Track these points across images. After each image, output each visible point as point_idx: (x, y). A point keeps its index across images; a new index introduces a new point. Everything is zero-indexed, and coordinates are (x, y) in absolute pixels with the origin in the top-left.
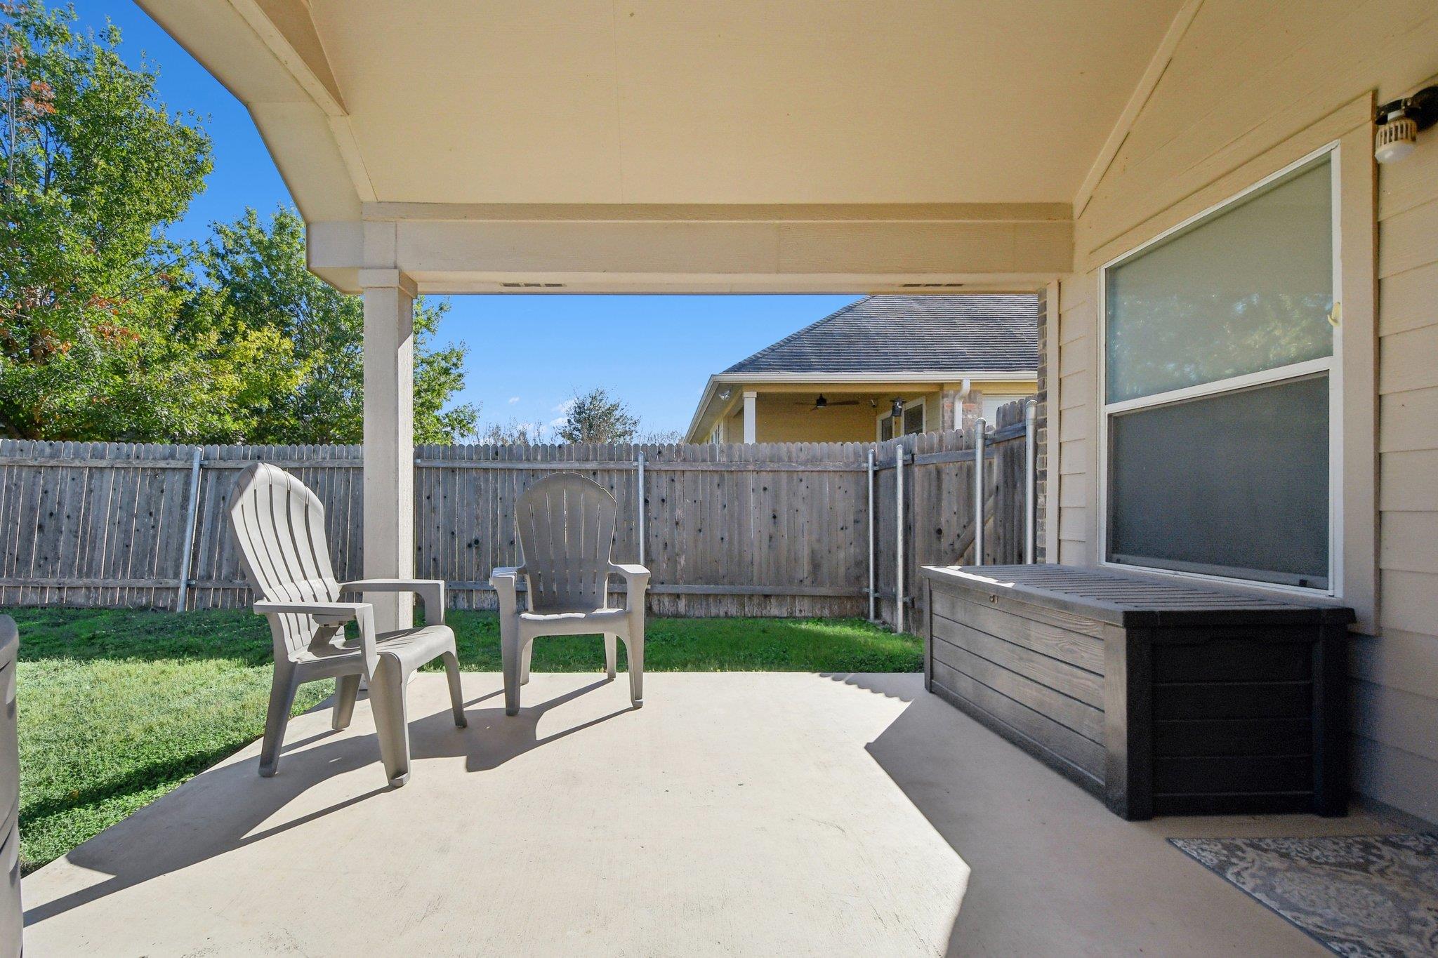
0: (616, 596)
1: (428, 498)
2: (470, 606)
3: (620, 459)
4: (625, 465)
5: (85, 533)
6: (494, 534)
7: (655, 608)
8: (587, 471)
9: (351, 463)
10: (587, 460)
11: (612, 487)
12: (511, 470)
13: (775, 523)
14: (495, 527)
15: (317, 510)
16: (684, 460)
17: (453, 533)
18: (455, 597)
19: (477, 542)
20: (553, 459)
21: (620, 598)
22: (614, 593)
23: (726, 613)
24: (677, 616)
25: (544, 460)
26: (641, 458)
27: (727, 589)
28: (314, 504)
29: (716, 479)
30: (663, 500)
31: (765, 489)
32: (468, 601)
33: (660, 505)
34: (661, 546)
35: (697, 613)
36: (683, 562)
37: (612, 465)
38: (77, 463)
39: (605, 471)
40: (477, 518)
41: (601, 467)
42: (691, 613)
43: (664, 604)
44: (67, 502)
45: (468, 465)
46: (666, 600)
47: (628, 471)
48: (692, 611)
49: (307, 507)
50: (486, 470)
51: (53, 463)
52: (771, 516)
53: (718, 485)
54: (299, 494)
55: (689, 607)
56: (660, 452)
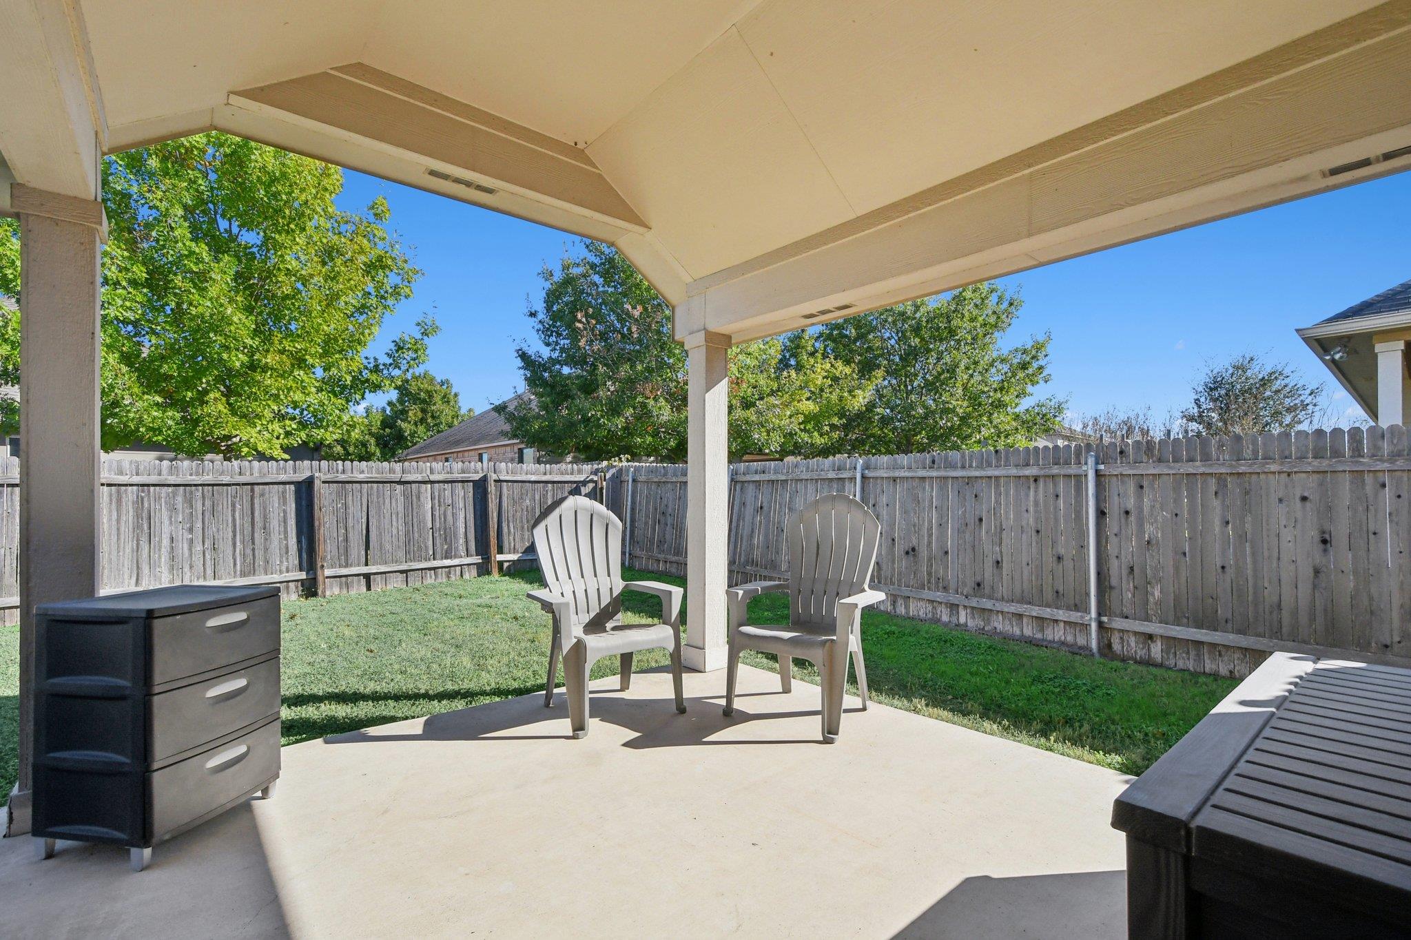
0: (1062, 625)
1: (874, 505)
2: (907, 612)
3: (1067, 463)
4: (1073, 470)
5: (677, 526)
6: (930, 543)
7: (1116, 647)
8: (1027, 477)
9: (819, 475)
10: (1027, 465)
11: (1057, 496)
12: (946, 478)
13: (1325, 551)
14: (930, 535)
15: (615, 526)
16: (1160, 460)
17: (893, 540)
18: (894, 602)
19: (913, 550)
20: (989, 465)
21: (1068, 628)
22: (1061, 621)
23: (1231, 672)
24: (1148, 662)
25: (980, 467)
26: (1091, 461)
27: (1231, 638)
28: (613, 523)
29: (1213, 485)
30: (1127, 513)
31: (1304, 499)
32: (905, 608)
33: (1123, 520)
34: (1125, 572)
35: (1181, 664)
36: (1157, 593)
37: (1055, 470)
38: (674, 480)
39: (1049, 476)
40: (914, 526)
41: (1042, 473)
42: (1171, 662)
43: (1129, 645)
44: (670, 505)
45: (907, 474)
46: (1132, 640)
47: (1078, 476)
48: (1174, 661)
49: (607, 525)
50: (923, 478)
51: (664, 480)
52: (1317, 539)
53: (1216, 493)
54: (601, 516)
55: (1168, 654)
56: (1121, 452)
